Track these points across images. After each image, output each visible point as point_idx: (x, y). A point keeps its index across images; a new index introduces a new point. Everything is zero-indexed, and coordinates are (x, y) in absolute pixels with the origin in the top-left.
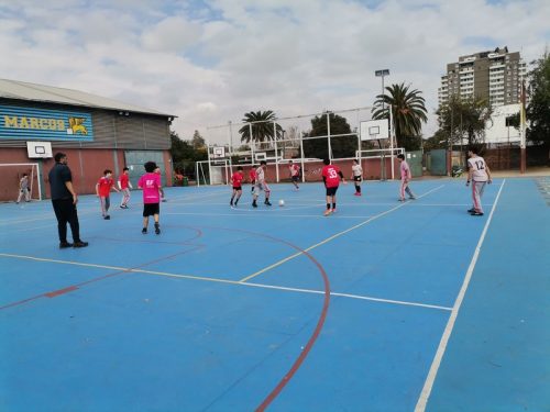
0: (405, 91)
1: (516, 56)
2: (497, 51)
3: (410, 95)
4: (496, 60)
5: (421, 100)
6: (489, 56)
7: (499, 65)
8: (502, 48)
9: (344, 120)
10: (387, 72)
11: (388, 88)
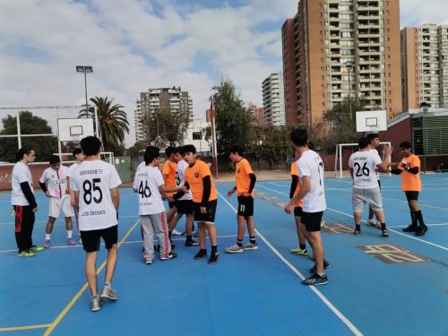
0: (109, 104)
1: (186, 94)
2: (174, 88)
3: (114, 108)
4: (174, 95)
5: (123, 114)
6: (170, 91)
7: (175, 99)
8: (177, 87)
9: (44, 122)
10: (90, 68)
11: (92, 100)
